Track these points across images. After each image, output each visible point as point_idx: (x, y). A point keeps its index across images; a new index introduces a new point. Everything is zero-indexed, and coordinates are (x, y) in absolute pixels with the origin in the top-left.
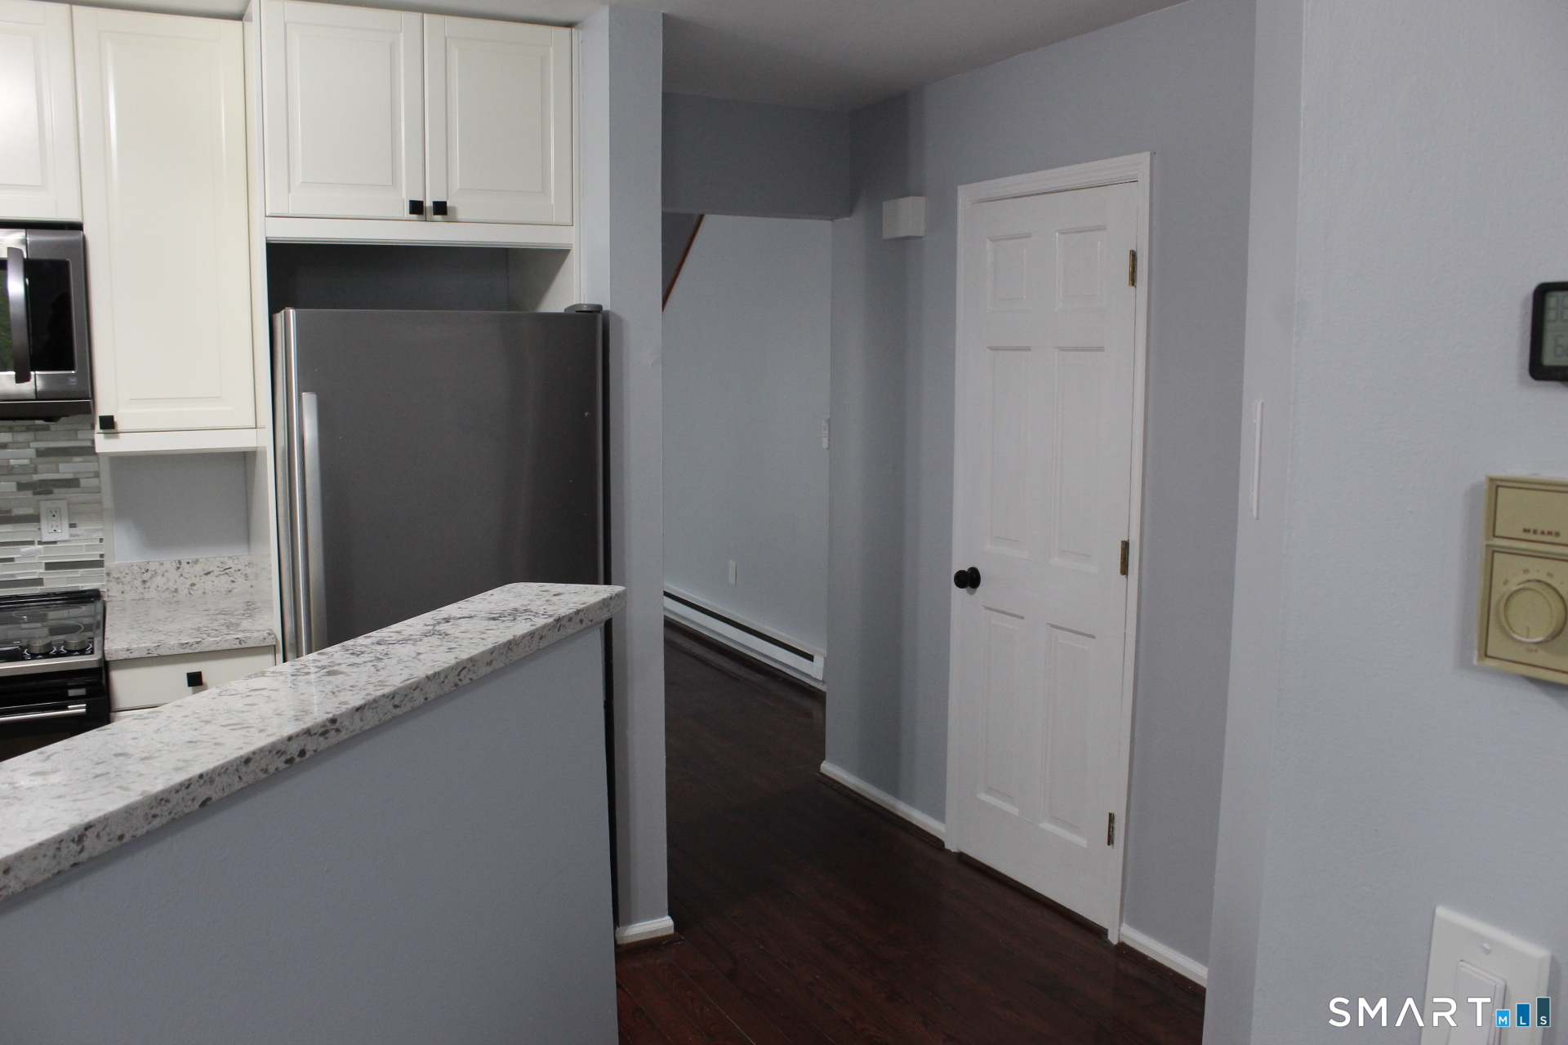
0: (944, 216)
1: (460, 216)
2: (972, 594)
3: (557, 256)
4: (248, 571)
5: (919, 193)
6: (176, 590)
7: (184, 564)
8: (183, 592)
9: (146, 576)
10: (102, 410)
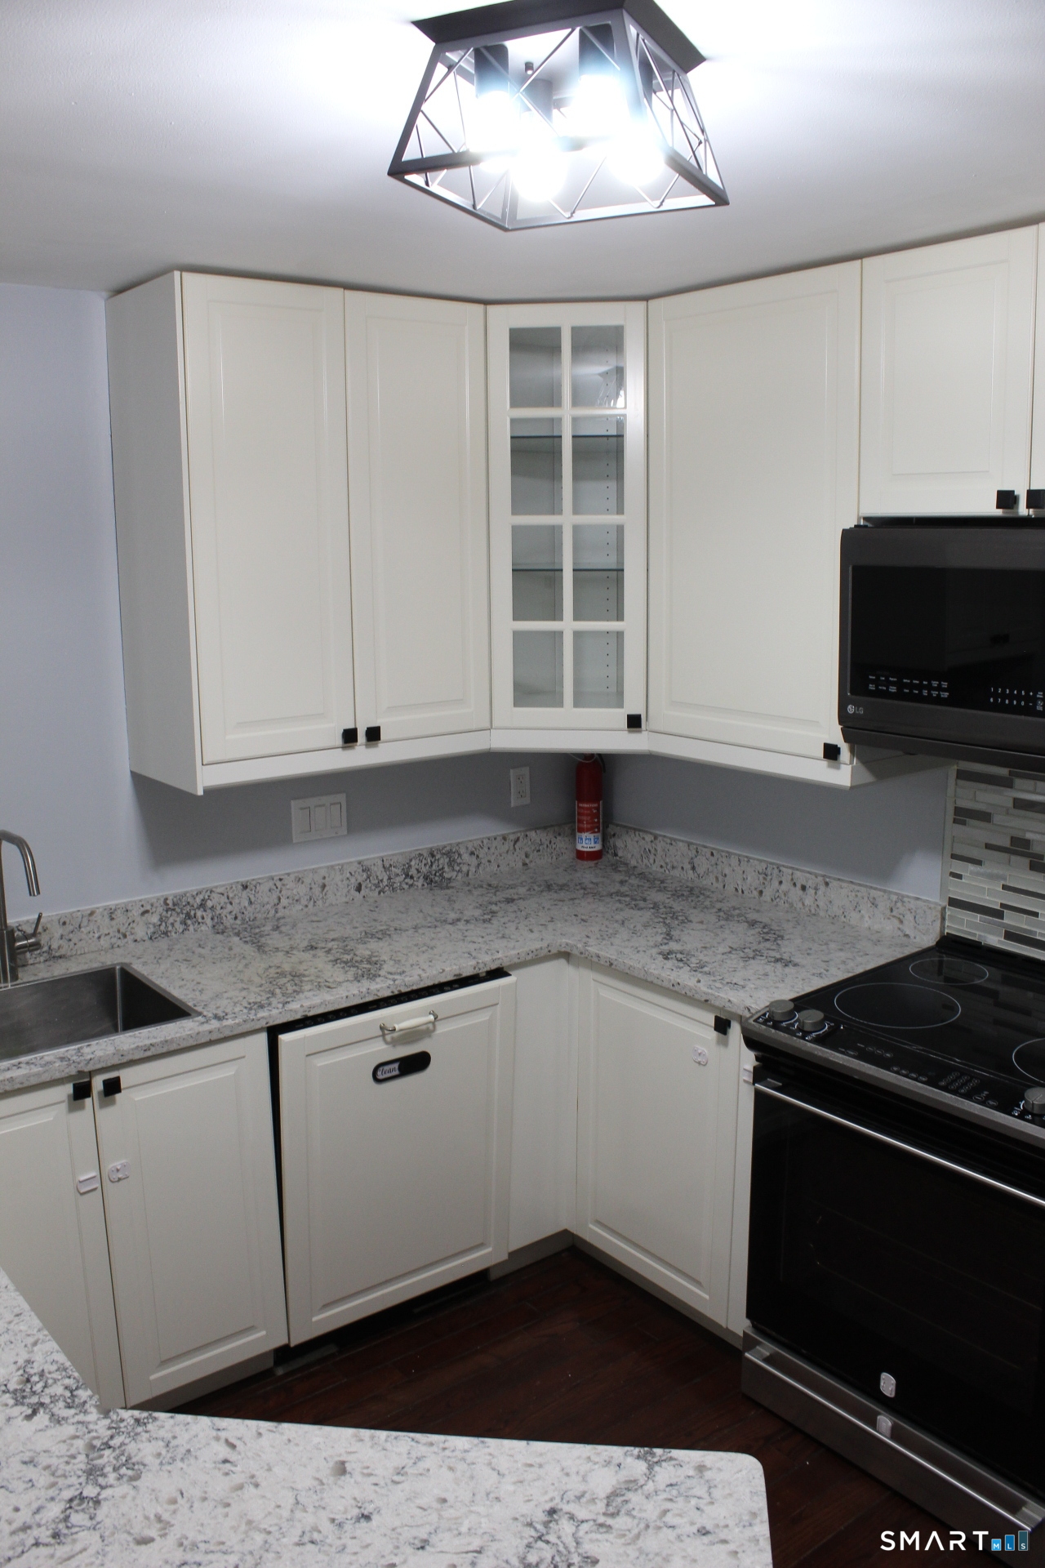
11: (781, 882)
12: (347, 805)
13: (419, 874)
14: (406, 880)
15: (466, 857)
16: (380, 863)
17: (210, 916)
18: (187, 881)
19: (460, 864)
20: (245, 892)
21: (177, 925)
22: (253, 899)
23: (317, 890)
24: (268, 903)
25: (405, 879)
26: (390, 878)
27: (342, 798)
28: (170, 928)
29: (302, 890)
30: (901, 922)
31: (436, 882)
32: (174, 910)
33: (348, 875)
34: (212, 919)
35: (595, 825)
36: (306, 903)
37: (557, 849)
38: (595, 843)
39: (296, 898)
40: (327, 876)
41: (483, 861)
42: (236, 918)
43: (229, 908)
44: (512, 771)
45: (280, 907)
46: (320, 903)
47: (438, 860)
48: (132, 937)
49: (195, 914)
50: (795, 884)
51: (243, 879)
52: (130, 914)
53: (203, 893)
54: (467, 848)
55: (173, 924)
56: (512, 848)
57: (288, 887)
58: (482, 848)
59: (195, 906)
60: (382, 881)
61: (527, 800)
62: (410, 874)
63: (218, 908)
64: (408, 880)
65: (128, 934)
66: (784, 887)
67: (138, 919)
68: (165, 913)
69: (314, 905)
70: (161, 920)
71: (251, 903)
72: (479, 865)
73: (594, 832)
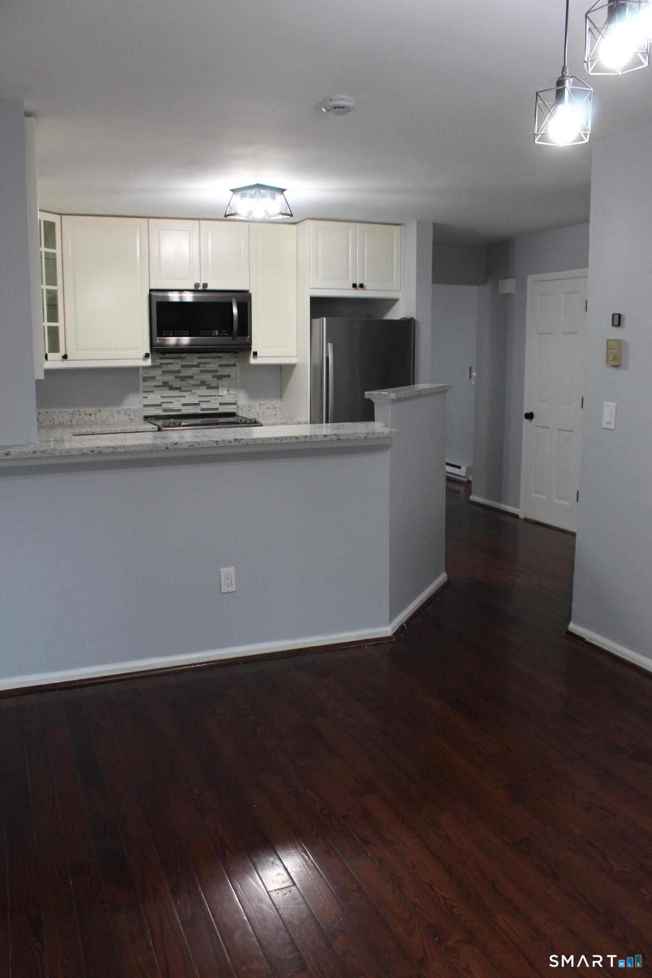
0: (522, 287)
1: (367, 288)
2: (530, 421)
3: (393, 301)
4: (282, 408)
5: (513, 277)
6: (259, 414)
7: (262, 405)
8: (261, 414)
9: (250, 408)
10: (253, 350)
11: (80, 415)
30: (129, 415)
50: (86, 414)
66: (81, 417)
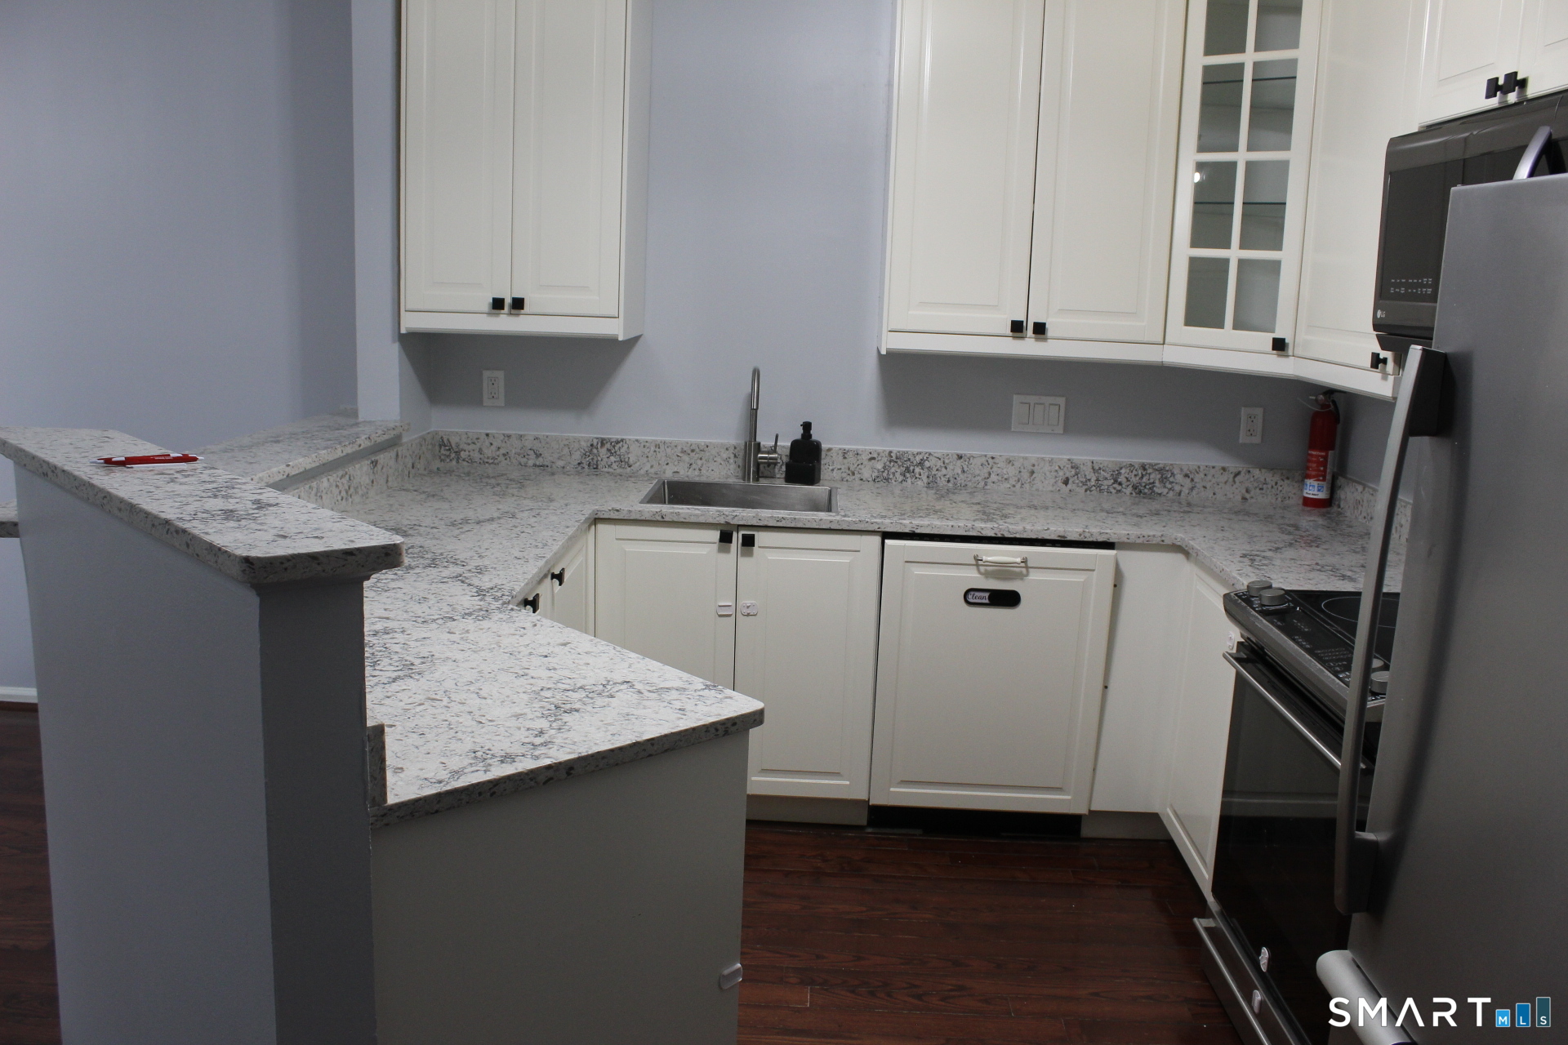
12: (1066, 409)
13: (1128, 483)
14: (1114, 485)
15: (1179, 478)
16: (1090, 464)
17: (926, 474)
18: (913, 443)
19: (1172, 482)
20: (959, 461)
21: (898, 475)
22: (966, 469)
23: (1025, 475)
24: (978, 475)
25: (1114, 483)
26: (1098, 480)
27: (1061, 401)
28: (891, 476)
29: (1011, 471)
31: (1145, 494)
32: (896, 462)
33: (1057, 468)
34: (928, 477)
35: (1320, 473)
36: (1014, 483)
37: (1284, 491)
38: (1319, 490)
39: (1005, 477)
40: (1036, 464)
41: (1197, 485)
42: (949, 481)
43: (944, 471)
44: (1243, 408)
45: (989, 481)
46: (1027, 486)
47: (1150, 474)
48: (859, 476)
49: (914, 470)
51: (960, 452)
52: (859, 457)
53: (923, 454)
54: (1181, 470)
55: (894, 474)
56: (1231, 480)
57: (999, 465)
58: (1198, 473)
59: (915, 463)
60: (1089, 480)
61: (1257, 440)
62: (1119, 480)
63: (935, 469)
64: (1115, 486)
65: (856, 473)
67: (865, 462)
68: (888, 463)
69: (1021, 487)
70: (884, 467)
71: (963, 471)
72: (1192, 489)
73: (1318, 480)
